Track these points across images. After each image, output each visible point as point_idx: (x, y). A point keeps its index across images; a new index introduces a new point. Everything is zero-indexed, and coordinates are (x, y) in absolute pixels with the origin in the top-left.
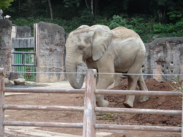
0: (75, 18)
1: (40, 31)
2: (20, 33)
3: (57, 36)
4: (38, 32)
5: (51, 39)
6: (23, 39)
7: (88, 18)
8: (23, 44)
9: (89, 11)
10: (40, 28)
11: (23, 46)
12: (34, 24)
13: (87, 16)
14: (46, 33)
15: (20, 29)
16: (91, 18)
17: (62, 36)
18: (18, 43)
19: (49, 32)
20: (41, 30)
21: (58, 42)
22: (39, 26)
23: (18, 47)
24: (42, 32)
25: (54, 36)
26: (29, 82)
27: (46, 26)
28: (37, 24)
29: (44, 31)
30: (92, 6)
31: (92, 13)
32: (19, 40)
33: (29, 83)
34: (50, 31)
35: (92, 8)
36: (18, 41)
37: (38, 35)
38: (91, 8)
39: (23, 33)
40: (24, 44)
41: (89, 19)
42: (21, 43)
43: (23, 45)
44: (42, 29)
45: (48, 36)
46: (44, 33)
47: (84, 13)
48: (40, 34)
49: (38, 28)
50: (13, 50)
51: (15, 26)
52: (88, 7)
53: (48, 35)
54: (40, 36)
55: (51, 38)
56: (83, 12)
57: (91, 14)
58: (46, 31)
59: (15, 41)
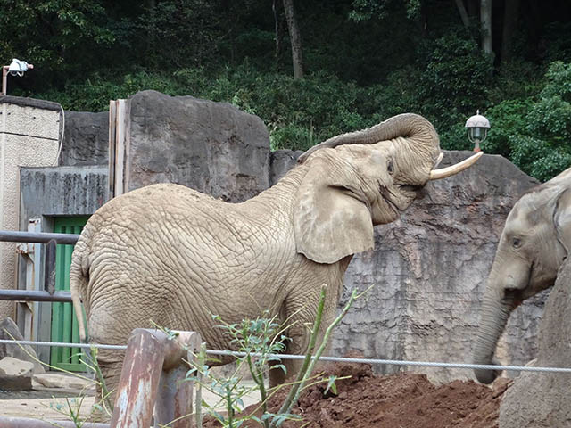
0: (400, 73)
1: (138, 138)
2: (83, 143)
3: (223, 159)
4: (128, 140)
5: (192, 173)
6: (84, 171)
7: (459, 73)
8: (85, 195)
9: (467, 38)
10: (136, 119)
11: (81, 208)
12: (112, 102)
13: (456, 66)
14: (164, 143)
15: (85, 123)
16: (477, 74)
17: (254, 161)
18: (62, 190)
19: (180, 141)
20: (143, 131)
21: (228, 188)
22: (133, 112)
23: (60, 212)
24: (145, 141)
25: (209, 163)
26: (51, 378)
27: (164, 113)
28: (122, 102)
29: (156, 136)
30: (486, 17)
31: (487, 48)
32: (68, 177)
33: (52, 380)
34: (185, 137)
35: (487, 26)
36: (62, 184)
37: (128, 154)
38: (480, 26)
39: (96, 144)
40: (88, 198)
41: (468, 80)
42: (76, 190)
43: (81, 199)
44: (144, 125)
45: (177, 161)
46: (157, 144)
47: (445, 50)
48: (137, 151)
49: (126, 122)
50: (39, 226)
51: (58, 110)
52: (466, 19)
53: (172, 157)
54: (135, 158)
55: (188, 170)
56: (440, 47)
57: (478, 53)
58: (168, 134)
59: (47, 182)
